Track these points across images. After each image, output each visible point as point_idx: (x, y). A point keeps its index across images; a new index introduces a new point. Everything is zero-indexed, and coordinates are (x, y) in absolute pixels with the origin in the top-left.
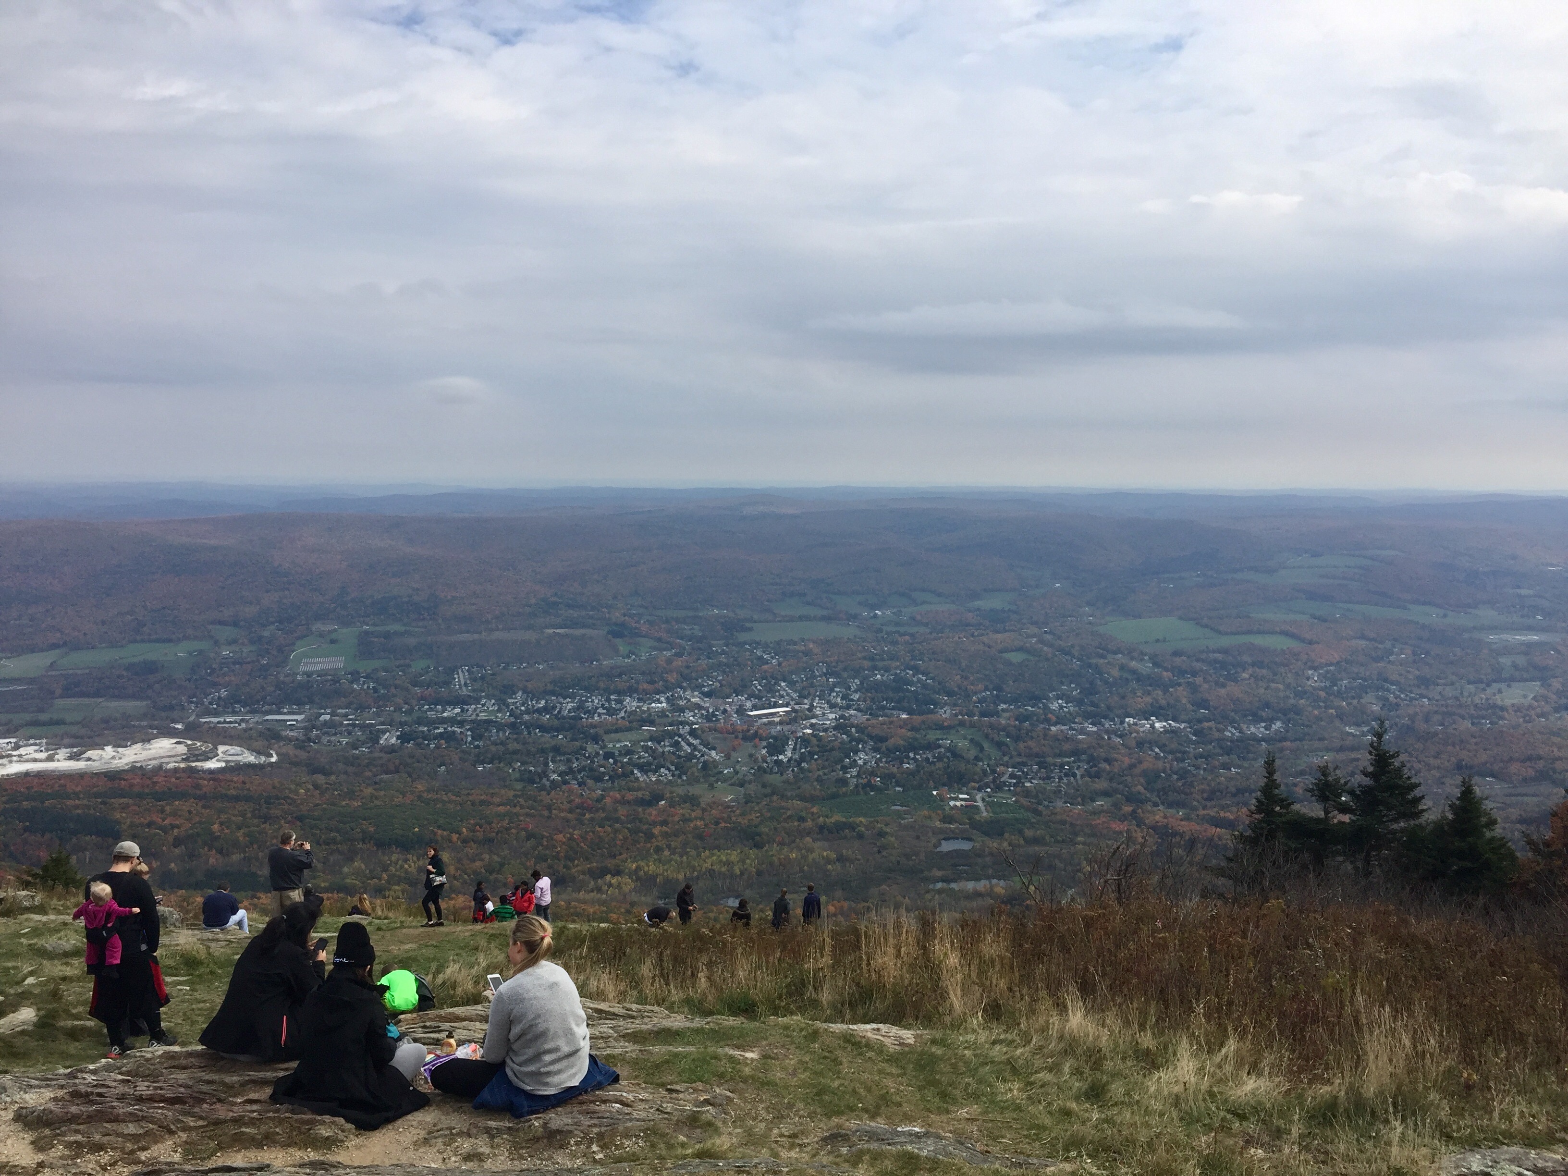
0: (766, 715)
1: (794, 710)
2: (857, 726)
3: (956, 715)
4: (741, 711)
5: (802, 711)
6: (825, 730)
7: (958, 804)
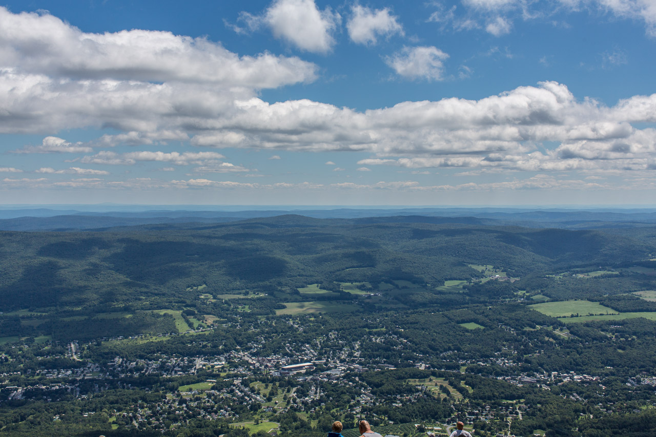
0: (296, 368)
1: (315, 364)
2: (360, 375)
4: (277, 366)
5: (321, 365)
6: (338, 379)
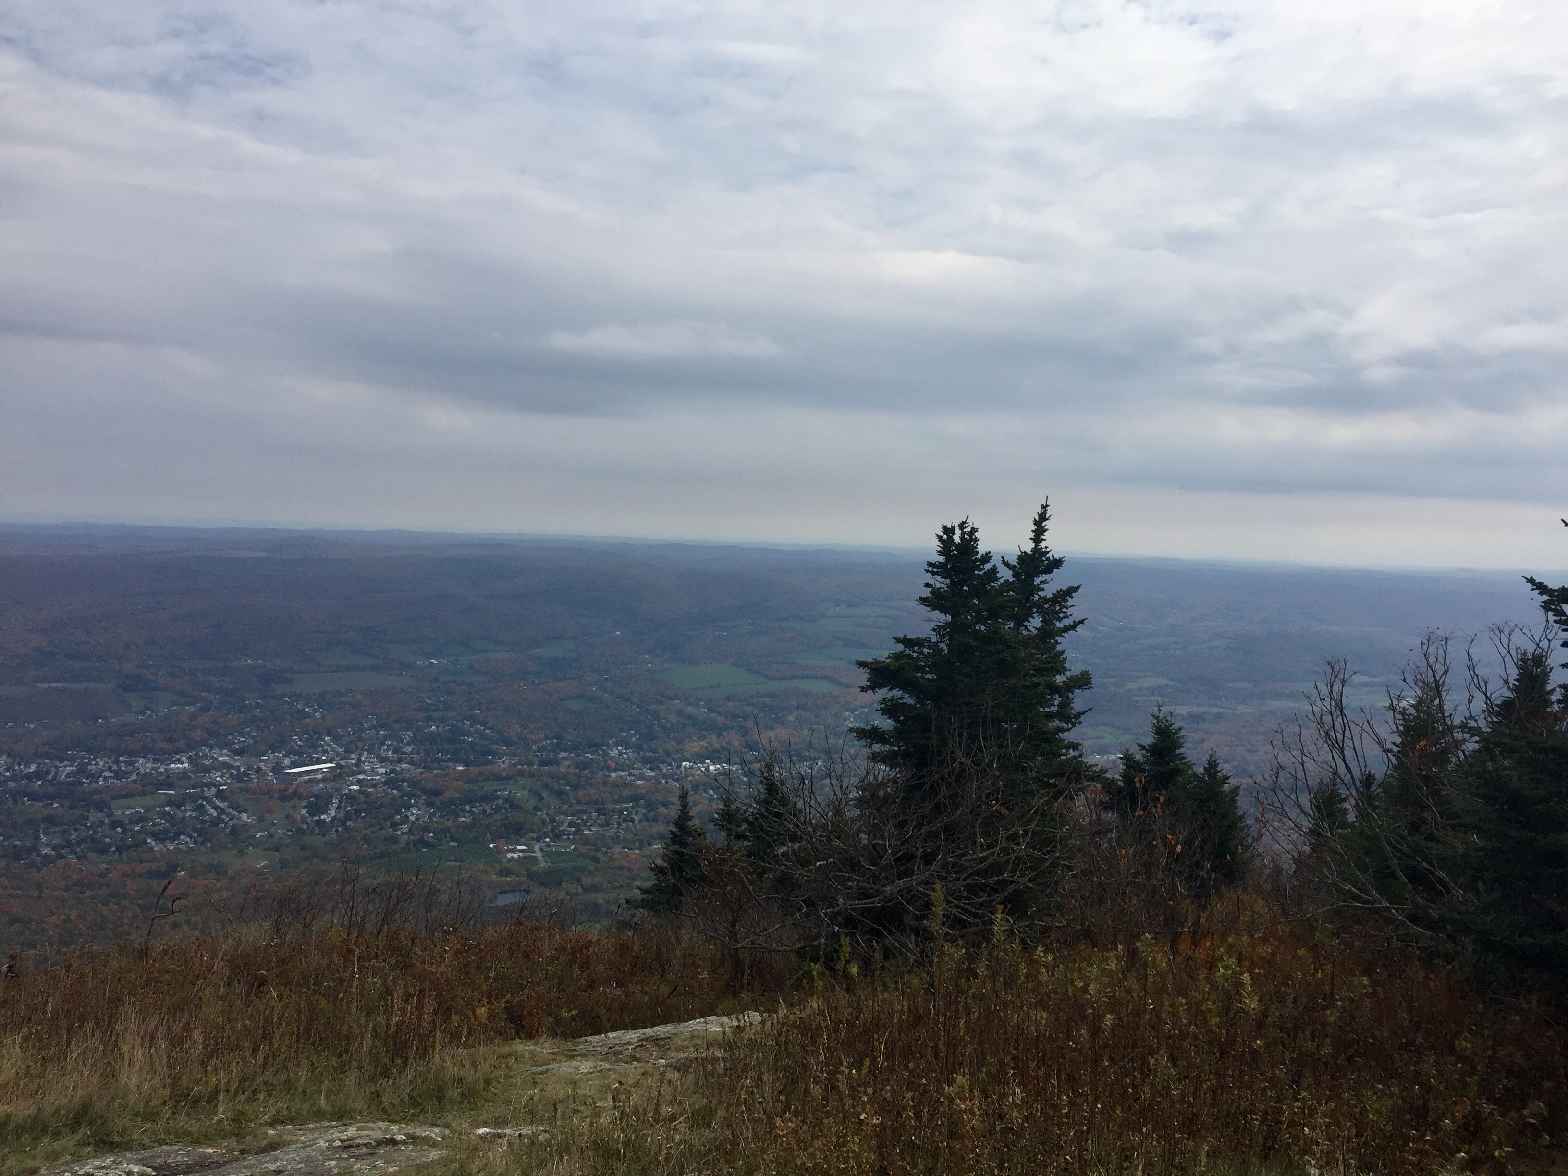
0: (307, 773)
1: (339, 766)
2: (409, 781)
3: (515, 765)
4: (278, 769)
5: (348, 767)
6: (374, 786)
7: (515, 855)
